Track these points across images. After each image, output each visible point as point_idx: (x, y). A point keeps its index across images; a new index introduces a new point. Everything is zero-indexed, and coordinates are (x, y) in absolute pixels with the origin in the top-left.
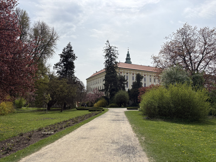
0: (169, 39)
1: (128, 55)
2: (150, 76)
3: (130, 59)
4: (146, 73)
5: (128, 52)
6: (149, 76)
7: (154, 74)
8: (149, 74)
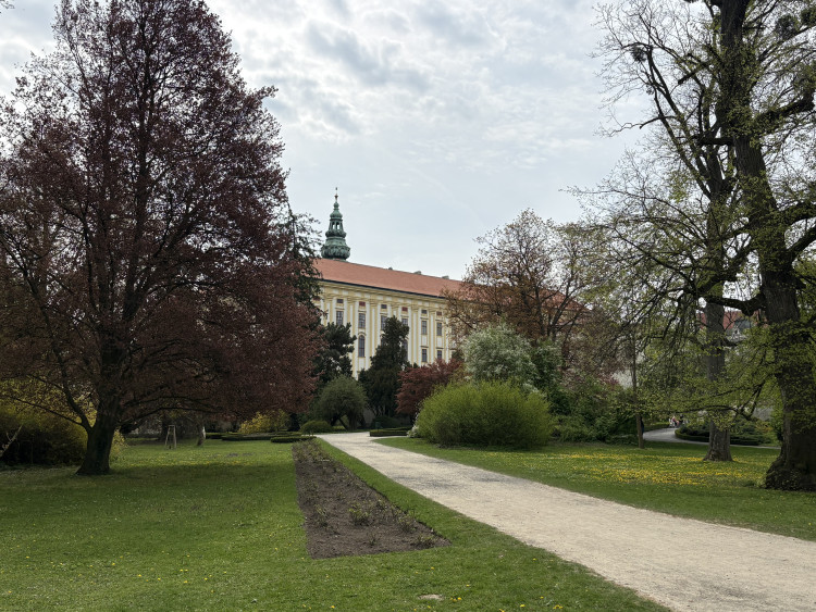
0: (485, 244)
1: (336, 219)
2: (424, 312)
3: (344, 235)
4: (409, 302)
5: (336, 206)
6: (420, 312)
7: (437, 306)
8: (420, 303)
